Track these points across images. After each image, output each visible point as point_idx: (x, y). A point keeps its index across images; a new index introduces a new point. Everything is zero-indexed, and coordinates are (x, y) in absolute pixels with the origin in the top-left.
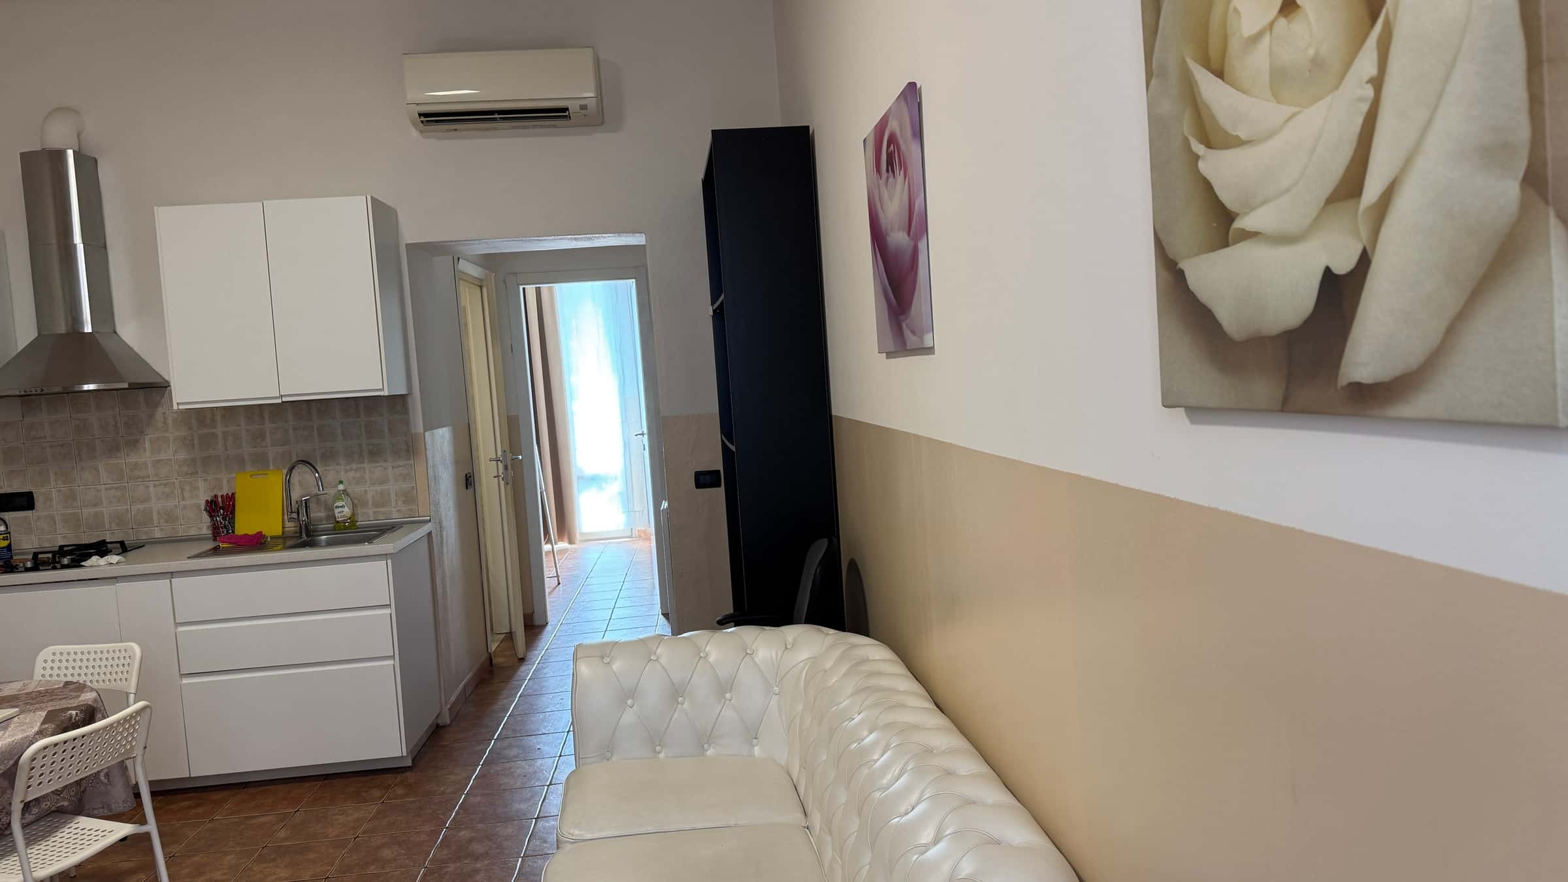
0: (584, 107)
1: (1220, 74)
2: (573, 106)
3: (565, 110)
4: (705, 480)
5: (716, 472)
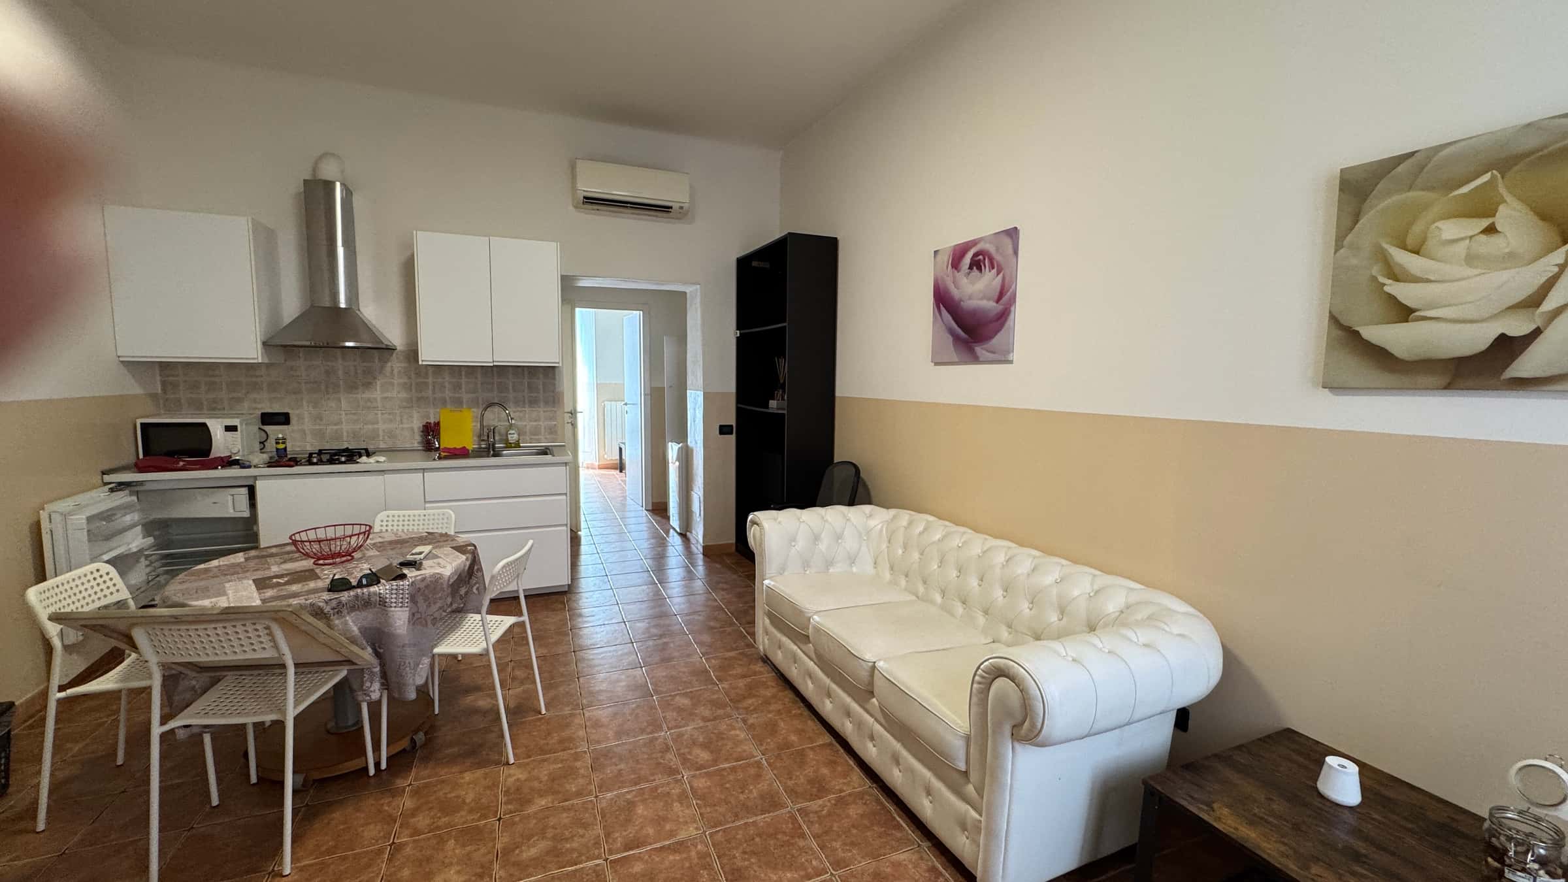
0: (681, 208)
1: (1417, 252)
2: (675, 206)
3: (671, 208)
5: (731, 426)
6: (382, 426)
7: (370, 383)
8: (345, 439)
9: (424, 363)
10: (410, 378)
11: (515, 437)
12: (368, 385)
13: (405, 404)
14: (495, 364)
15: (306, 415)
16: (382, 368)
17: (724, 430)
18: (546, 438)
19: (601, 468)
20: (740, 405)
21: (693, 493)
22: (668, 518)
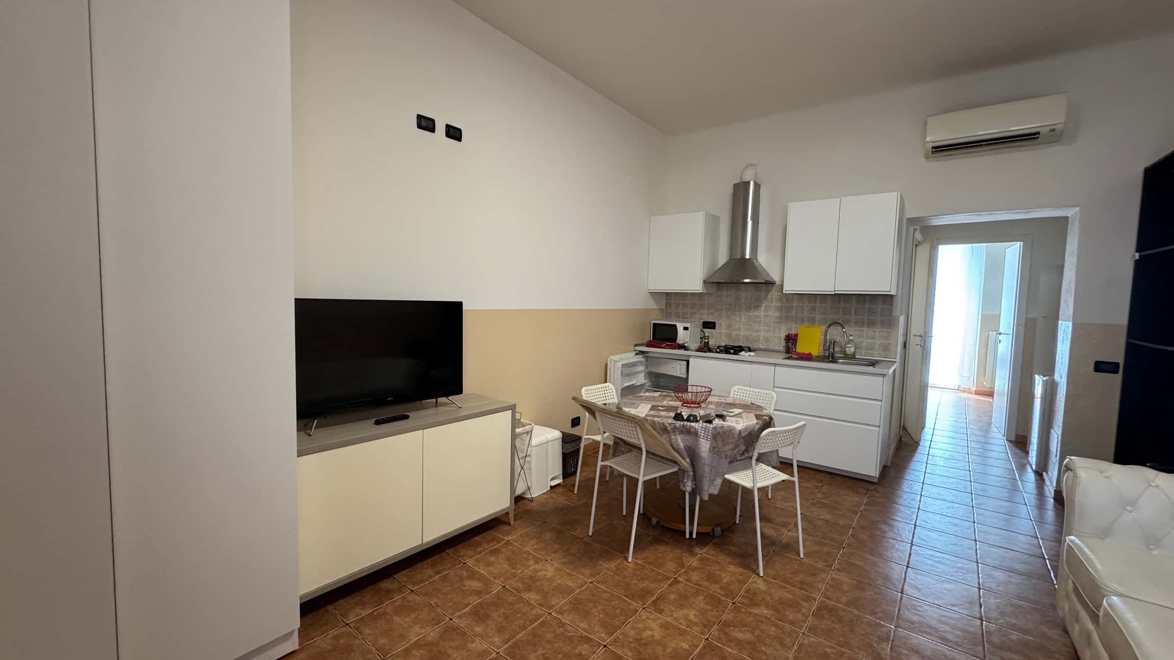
0: (1052, 130)
2: (1044, 131)
3: (1039, 133)
5: (1117, 364)
6: (762, 334)
7: (758, 306)
8: (741, 340)
9: (786, 292)
10: (782, 303)
11: (852, 350)
12: (757, 307)
13: (777, 320)
14: (836, 292)
15: (723, 323)
16: (766, 296)
17: (1100, 367)
18: (879, 354)
19: (977, 393)
20: (1131, 340)
21: (1052, 430)
22: (1027, 453)
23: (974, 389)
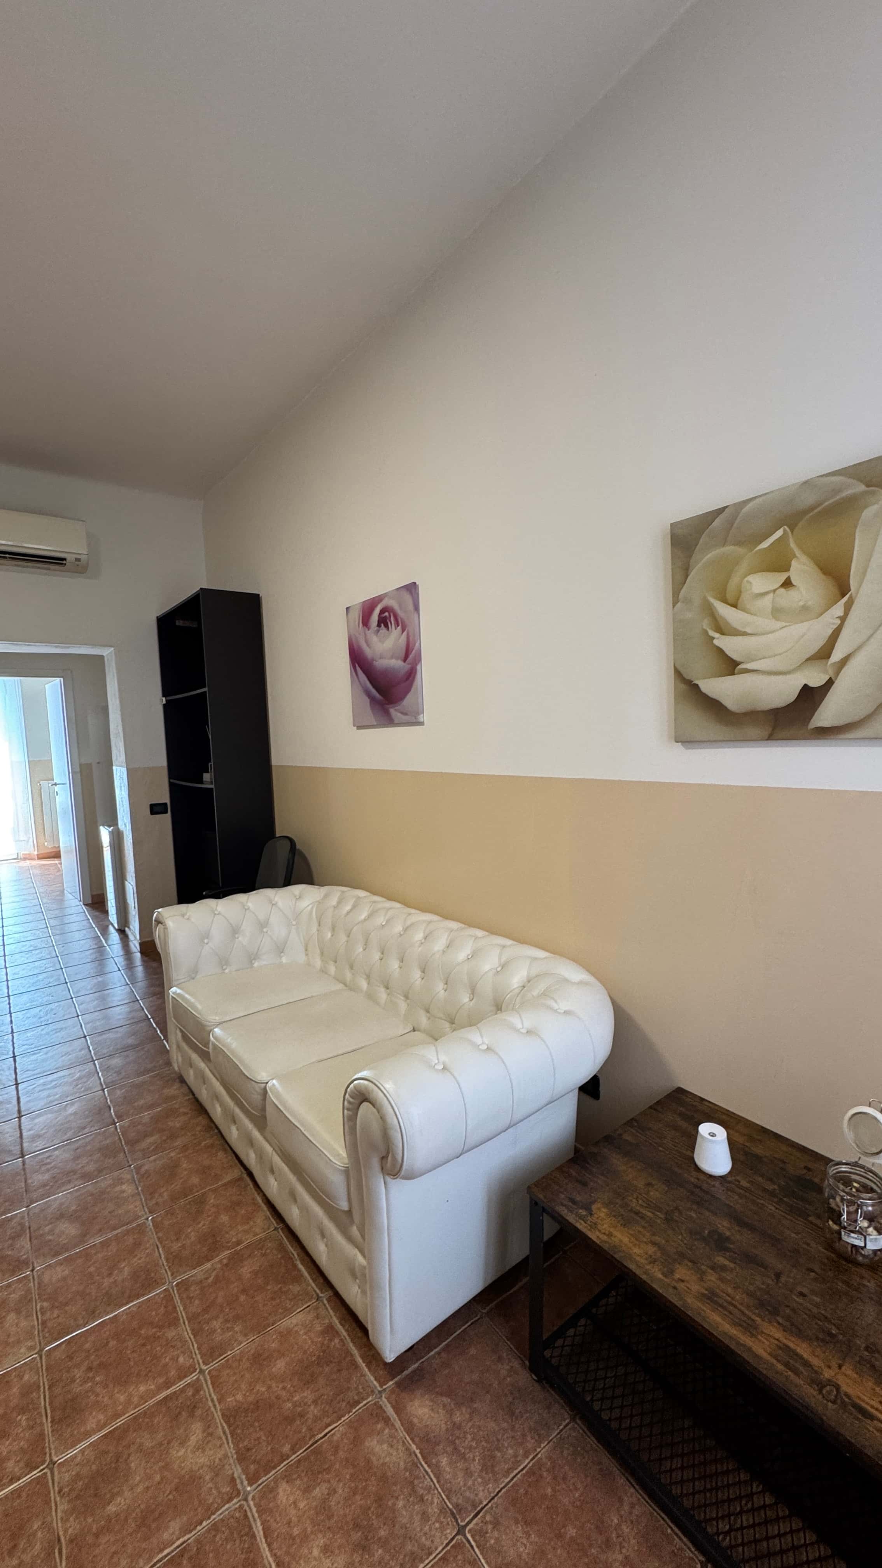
0: (78, 560)
1: (735, 606)
2: (70, 558)
3: (65, 559)
4: (156, 809)
5: (166, 804)
19: (40, 857)
20: (172, 781)
21: (126, 883)
23: (36, 853)
